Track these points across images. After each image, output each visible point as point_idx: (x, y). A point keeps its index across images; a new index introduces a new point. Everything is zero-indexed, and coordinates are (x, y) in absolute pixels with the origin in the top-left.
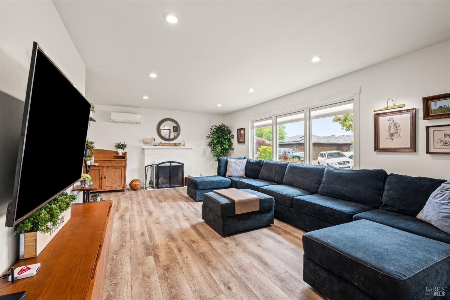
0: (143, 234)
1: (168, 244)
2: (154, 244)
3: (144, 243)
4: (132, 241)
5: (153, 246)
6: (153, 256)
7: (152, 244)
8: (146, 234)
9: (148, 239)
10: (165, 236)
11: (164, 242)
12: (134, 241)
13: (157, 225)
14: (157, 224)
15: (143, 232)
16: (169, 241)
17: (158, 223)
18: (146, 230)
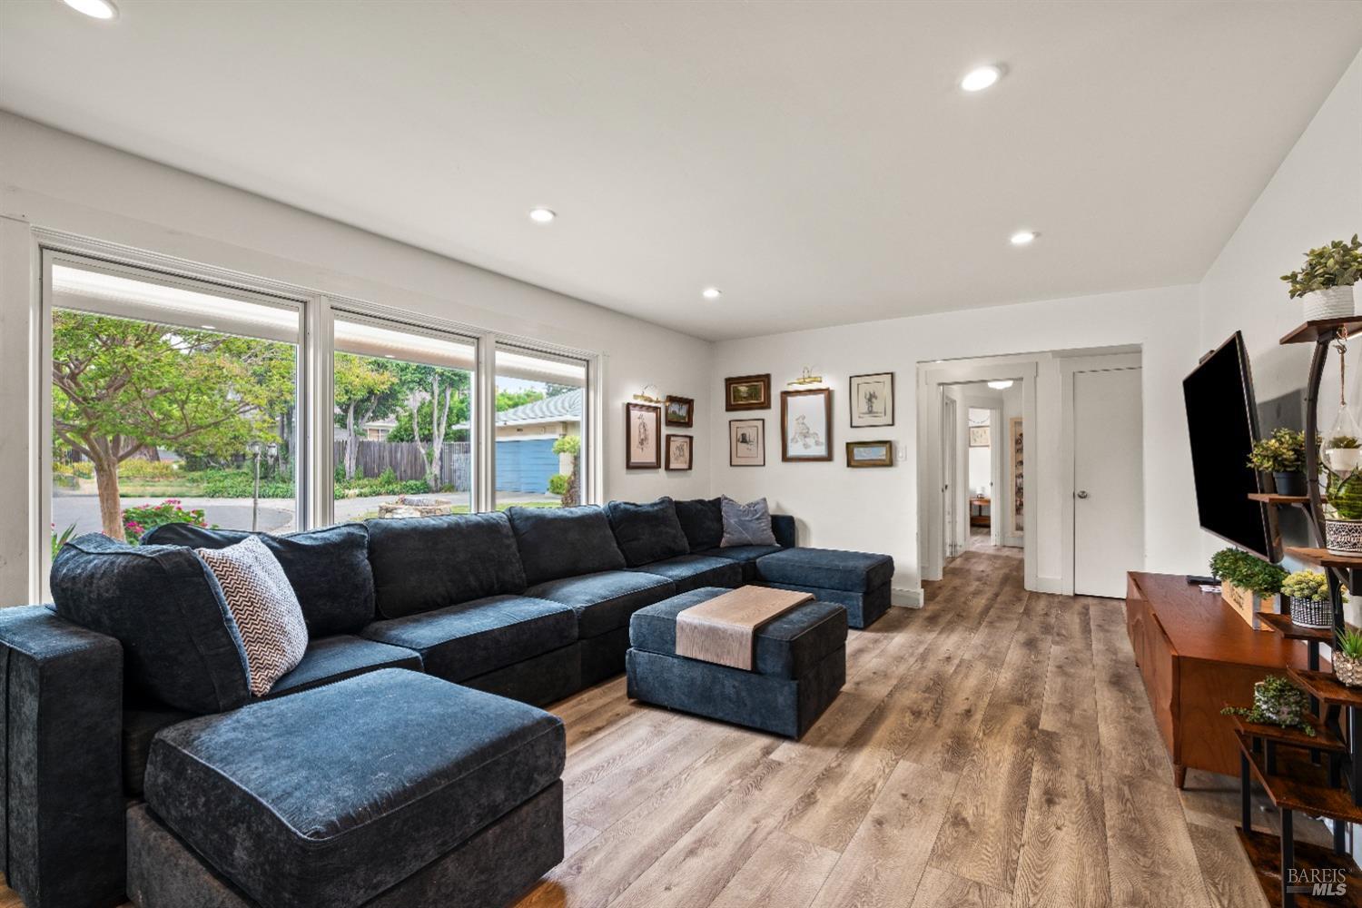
0: (1050, 798)
1: (984, 734)
2: (1024, 751)
3: (1053, 764)
4: (1095, 789)
5: (1029, 747)
6: (1040, 727)
7: (1029, 750)
8: (1035, 793)
9: (1034, 769)
10: (975, 757)
11: (992, 743)
12: (1087, 784)
13: (969, 814)
14: (969, 820)
15: (1045, 807)
16: (976, 739)
17: (958, 821)
18: (1029, 812)
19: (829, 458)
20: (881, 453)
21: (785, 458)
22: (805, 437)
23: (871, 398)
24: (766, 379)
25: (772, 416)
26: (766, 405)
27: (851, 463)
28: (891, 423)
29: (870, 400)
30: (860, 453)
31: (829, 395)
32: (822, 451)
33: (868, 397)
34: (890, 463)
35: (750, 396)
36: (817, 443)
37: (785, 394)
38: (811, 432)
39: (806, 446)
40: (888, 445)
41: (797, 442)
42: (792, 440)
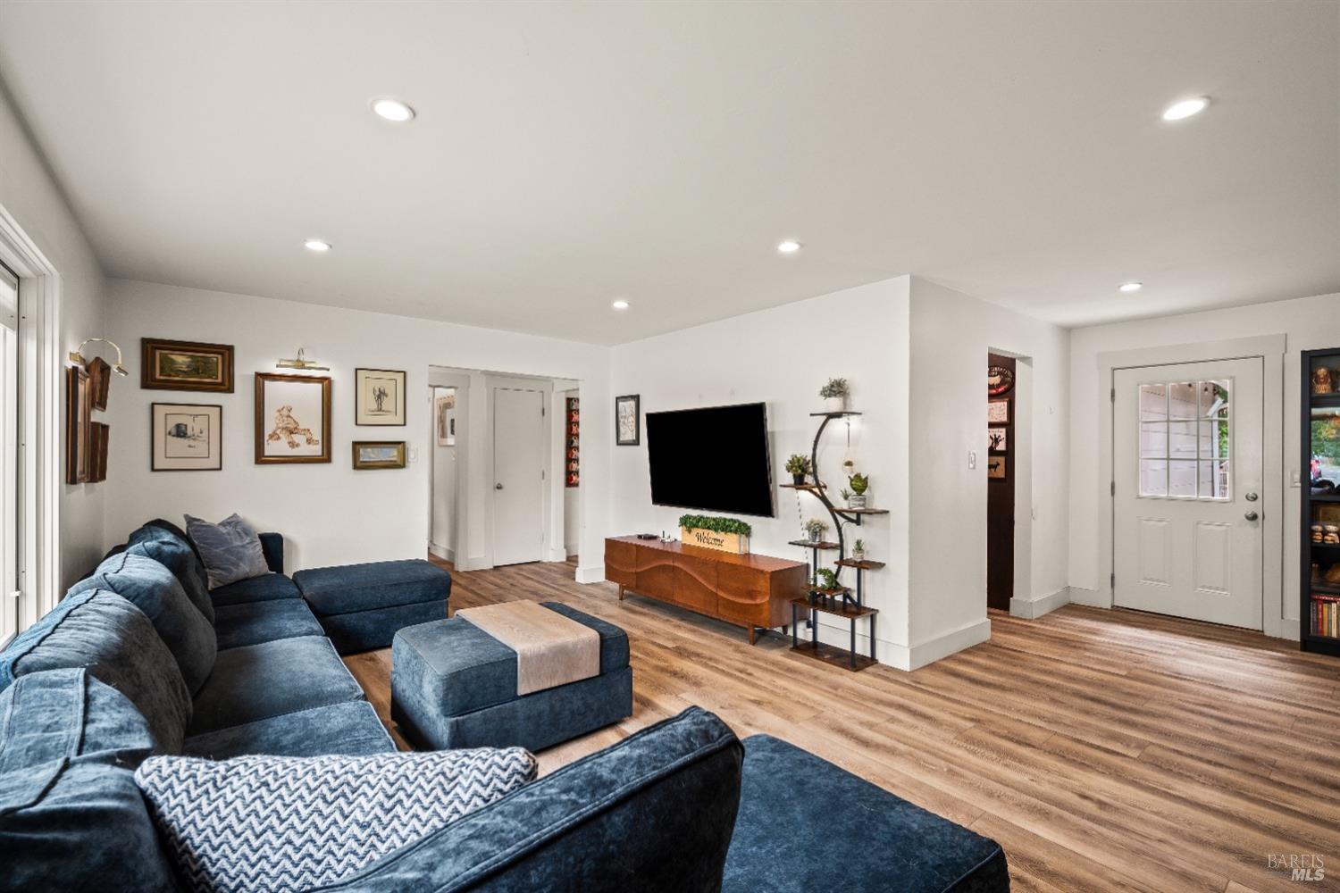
19: (326, 458)
20: (393, 454)
21: (260, 458)
22: (292, 433)
23: (381, 395)
24: (227, 352)
25: (238, 404)
26: (227, 386)
27: (358, 465)
28: (403, 423)
29: (379, 397)
30: (368, 455)
31: (326, 383)
32: (316, 450)
33: (377, 393)
34: (400, 465)
35: (196, 371)
36: (309, 441)
37: (262, 377)
38: (301, 427)
39: (293, 445)
40: (401, 446)
41: (279, 438)
42: (271, 437)
